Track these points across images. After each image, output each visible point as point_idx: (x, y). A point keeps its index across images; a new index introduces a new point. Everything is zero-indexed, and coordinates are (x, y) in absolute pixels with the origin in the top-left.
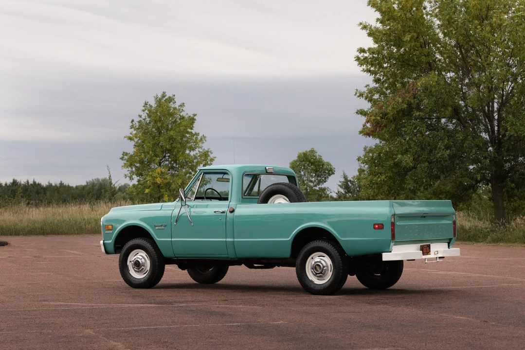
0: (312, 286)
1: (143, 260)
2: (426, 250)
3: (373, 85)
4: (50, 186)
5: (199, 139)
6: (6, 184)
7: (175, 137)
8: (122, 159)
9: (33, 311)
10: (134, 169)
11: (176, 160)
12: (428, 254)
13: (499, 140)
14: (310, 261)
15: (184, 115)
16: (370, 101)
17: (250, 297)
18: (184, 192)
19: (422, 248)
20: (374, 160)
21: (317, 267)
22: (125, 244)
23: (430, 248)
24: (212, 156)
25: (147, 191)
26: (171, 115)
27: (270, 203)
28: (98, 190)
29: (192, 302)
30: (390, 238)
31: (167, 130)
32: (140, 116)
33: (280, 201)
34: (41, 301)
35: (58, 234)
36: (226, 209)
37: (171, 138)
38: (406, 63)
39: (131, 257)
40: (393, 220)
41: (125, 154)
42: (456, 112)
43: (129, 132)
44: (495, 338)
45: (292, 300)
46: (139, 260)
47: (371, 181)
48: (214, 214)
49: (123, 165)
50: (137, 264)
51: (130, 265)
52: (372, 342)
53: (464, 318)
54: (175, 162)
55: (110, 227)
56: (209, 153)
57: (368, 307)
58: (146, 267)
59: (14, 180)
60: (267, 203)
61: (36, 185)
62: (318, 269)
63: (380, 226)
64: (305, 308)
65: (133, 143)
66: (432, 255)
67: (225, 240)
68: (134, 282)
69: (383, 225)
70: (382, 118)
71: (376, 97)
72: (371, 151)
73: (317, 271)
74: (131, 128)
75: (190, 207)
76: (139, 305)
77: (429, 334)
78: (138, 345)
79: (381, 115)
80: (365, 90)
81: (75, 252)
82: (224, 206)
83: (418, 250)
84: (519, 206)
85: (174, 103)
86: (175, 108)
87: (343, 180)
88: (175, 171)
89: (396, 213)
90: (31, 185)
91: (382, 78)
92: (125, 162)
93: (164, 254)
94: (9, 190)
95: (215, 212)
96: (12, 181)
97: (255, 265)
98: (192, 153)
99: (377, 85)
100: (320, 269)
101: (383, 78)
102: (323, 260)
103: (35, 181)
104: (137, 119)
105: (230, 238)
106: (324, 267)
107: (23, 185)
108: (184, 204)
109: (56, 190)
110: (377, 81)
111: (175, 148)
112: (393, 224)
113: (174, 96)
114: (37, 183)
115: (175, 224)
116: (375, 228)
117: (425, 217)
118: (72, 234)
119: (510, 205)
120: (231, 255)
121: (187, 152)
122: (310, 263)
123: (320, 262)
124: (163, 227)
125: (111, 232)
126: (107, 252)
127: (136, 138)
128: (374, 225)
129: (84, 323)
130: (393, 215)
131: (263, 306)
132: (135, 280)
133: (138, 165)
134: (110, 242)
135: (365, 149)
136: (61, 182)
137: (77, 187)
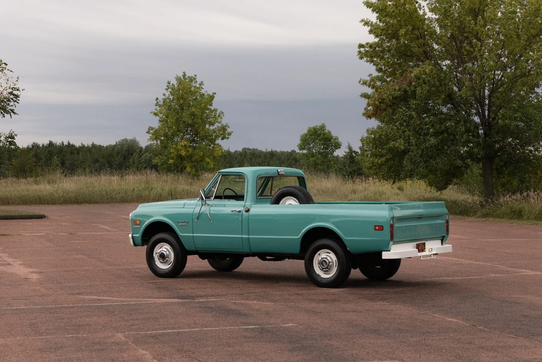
0: (319, 280)
1: (168, 252)
2: (421, 248)
3: (375, 74)
4: (83, 147)
5: (218, 115)
6: (43, 145)
7: (196, 113)
8: (148, 132)
9: (69, 307)
10: (159, 142)
11: (197, 134)
12: (423, 251)
13: (489, 123)
14: (317, 257)
15: (204, 93)
16: (373, 88)
17: (264, 290)
18: (205, 192)
19: (418, 247)
20: (376, 141)
21: (324, 263)
22: (151, 238)
23: (425, 246)
24: (229, 130)
25: (171, 161)
26: (193, 93)
27: (282, 204)
28: (126, 151)
29: (211, 296)
30: (389, 237)
31: (189, 106)
32: (164, 95)
33: (291, 201)
34: (76, 294)
35: (91, 203)
36: (242, 209)
37: (193, 115)
38: (405, 54)
39: (157, 249)
40: (392, 222)
41: (151, 128)
42: (450, 98)
43: (154, 108)
44: (482, 348)
45: (300, 295)
46: (163, 252)
47: (373, 163)
48: (232, 213)
49: (149, 138)
50: (162, 256)
51: (156, 256)
52: (372, 352)
53: (455, 320)
54: (196, 135)
55: (138, 222)
56: (227, 128)
57: (369, 305)
58: (170, 259)
59: (50, 141)
60: (279, 204)
61: (70, 146)
62: (325, 265)
63: (381, 228)
64: (312, 305)
65: (158, 118)
66: (426, 253)
67: (241, 236)
68: (160, 272)
69: (382, 226)
70: (380, 103)
71: (379, 83)
72: (373, 132)
73: (324, 266)
74: (156, 106)
75: (210, 206)
76: (164, 299)
77: (423, 342)
78: (164, 355)
79: (380, 100)
80: (369, 79)
81: (106, 227)
82: (241, 206)
83: (414, 248)
84: (507, 181)
85: (195, 82)
86: (195, 87)
87: (347, 150)
88: (197, 144)
89: (395, 215)
90: (66, 145)
91: (383, 67)
92: (151, 135)
93: (186, 247)
94: (45, 151)
95: (232, 211)
96: (48, 143)
97: (268, 258)
98: (212, 128)
99: (380, 74)
100: (326, 264)
101: (385, 68)
102: (329, 257)
103: (70, 142)
104: (161, 98)
105: (246, 235)
106: (330, 263)
107: (59, 146)
108: (204, 203)
109: (88, 150)
110: (379, 70)
111: (196, 123)
112: (392, 226)
113: (196, 76)
114: (71, 144)
115: (196, 221)
116: (375, 229)
117: (420, 218)
118: (103, 203)
119: (500, 180)
120: (246, 250)
121: (207, 126)
122: (317, 259)
123: (326, 258)
124: (185, 224)
125: (139, 226)
126: (135, 245)
127: (161, 113)
128: (375, 226)
129: (115, 325)
130: (392, 218)
131: (275, 301)
132: (160, 270)
133: (162, 138)
134: (138, 235)
135: (368, 130)
136: (93, 143)
137: (107, 147)
